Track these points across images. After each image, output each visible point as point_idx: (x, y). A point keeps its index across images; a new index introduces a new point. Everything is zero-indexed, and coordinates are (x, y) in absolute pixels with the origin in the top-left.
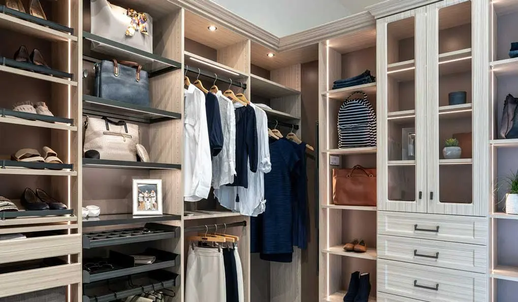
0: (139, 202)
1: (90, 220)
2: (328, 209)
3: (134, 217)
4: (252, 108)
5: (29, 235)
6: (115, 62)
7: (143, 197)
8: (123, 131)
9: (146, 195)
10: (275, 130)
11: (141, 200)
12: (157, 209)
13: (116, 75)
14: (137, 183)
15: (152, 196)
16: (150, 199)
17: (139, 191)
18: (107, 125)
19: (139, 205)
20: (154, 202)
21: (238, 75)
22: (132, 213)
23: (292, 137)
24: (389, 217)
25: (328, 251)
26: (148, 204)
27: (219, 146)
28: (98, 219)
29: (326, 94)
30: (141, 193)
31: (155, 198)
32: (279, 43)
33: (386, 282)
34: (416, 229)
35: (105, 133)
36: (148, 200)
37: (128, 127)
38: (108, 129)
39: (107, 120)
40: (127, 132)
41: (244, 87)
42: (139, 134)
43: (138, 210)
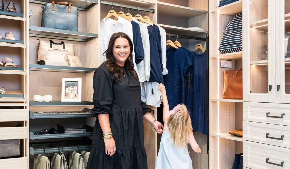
0: (66, 93)
2: (218, 102)
4: (157, 26)
6: (53, 3)
7: (69, 90)
8: (62, 48)
9: (71, 88)
10: (177, 42)
11: (67, 92)
13: (54, 11)
14: (64, 81)
15: (75, 89)
16: (73, 91)
17: (66, 86)
18: (51, 45)
19: (66, 95)
20: (76, 94)
21: (148, 3)
23: (199, 47)
24: (250, 106)
25: (218, 136)
26: (72, 95)
27: (142, 57)
29: (216, 11)
30: (67, 87)
31: (77, 91)
33: (249, 159)
34: (268, 116)
35: (49, 50)
36: (72, 92)
37: (64, 46)
38: (51, 47)
39: (51, 42)
40: (64, 48)
41: (153, 12)
42: (74, 49)
43: (65, 98)
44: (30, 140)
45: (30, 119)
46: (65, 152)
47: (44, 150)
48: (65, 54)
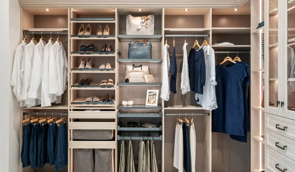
0: (149, 100)
1: (129, 106)
3: (146, 107)
5: (102, 110)
6: (135, 41)
8: (140, 70)
9: (152, 97)
10: (237, 57)
12: (155, 104)
13: (135, 47)
14: (148, 91)
17: (149, 95)
18: (133, 68)
19: (148, 101)
20: (154, 100)
22: (145, 105)
26: (152, 101)
28: (132, 106)
29: (258, 31)
31: (155, 98)
32: (236, 3)
34: (277, 128)
35: (131, 72)
36: (152, 99)
37: (142, 68)
38: (133, 70)
39: (134, 65)
40: (142, 70)
41: (208, 36)
42: (149, 69)
43: (148, 103)
44: (117, 131)
45: (118, 118)
46: (144, 140)
47: (131, 138)
48: (142, 73)
